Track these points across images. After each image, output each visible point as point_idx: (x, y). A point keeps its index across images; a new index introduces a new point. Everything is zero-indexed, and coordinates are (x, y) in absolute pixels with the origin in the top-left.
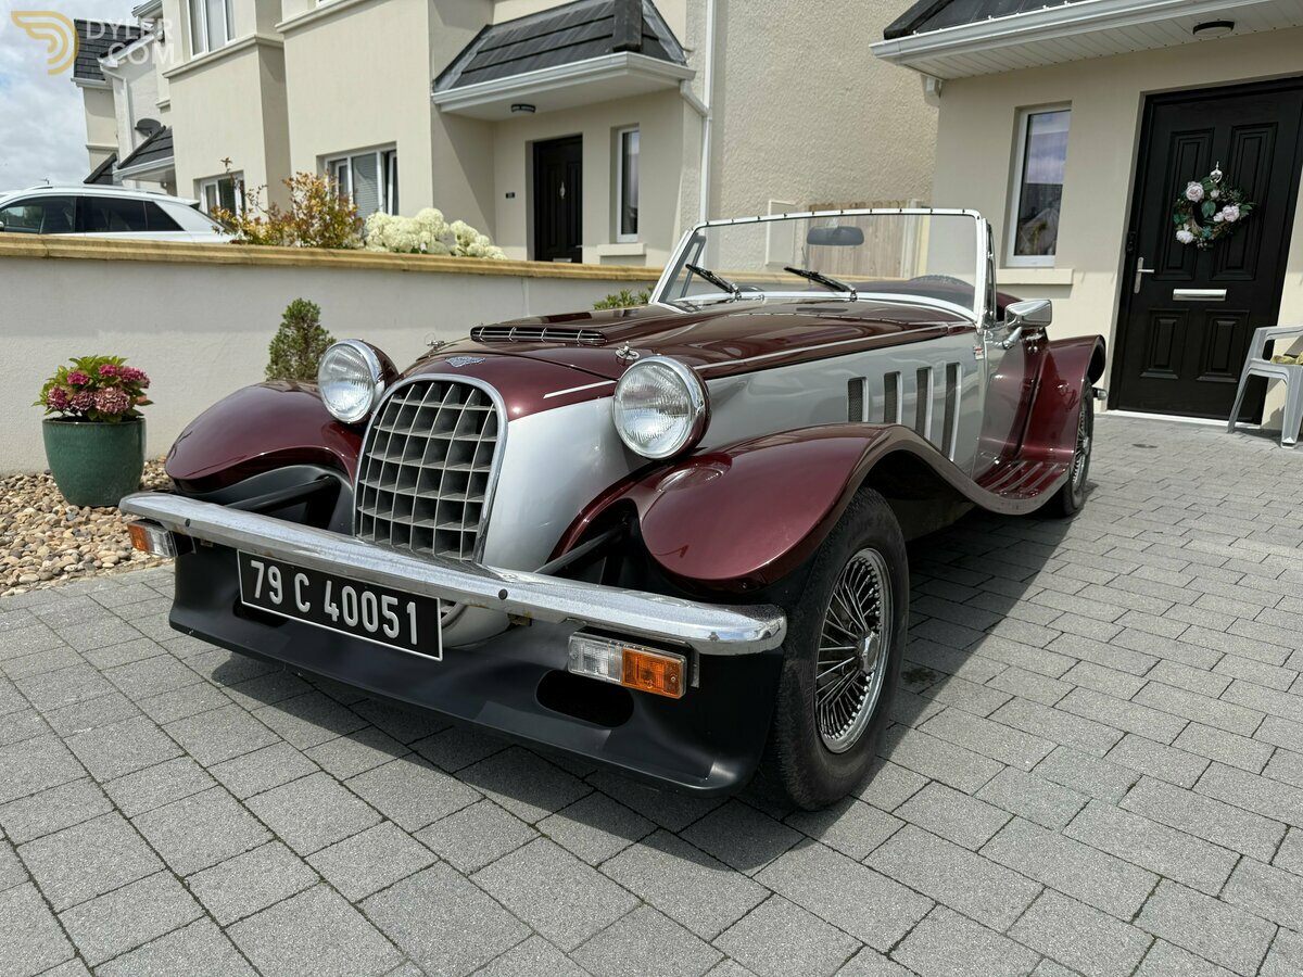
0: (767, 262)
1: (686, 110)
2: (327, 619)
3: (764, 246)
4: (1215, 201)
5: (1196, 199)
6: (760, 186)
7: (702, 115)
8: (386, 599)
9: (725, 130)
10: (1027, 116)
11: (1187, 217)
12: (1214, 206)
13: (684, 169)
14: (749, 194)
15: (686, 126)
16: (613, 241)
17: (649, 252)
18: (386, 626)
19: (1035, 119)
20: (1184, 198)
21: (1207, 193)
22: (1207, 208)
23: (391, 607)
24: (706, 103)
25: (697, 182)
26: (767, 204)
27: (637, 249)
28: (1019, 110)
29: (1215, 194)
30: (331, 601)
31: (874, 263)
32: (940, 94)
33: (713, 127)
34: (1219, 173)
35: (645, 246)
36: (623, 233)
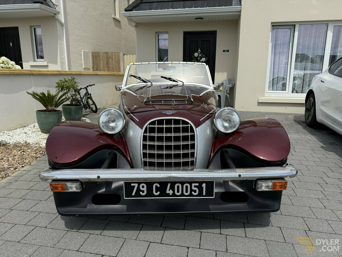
0: (84, 68)
1: (58, 23)
2: (168, 195)
3: (82, 63)
4: (200, 57)
5: (197, 56)
6: (79, 46)
7: (62, 25)
8: (193, 185)
9: (69, 30)
10: (158, 34)
11: (195, 60)
12: (200, 58)
13: (59, 41)
14: (77, 49)
15: (58, 28)
16: (34, 61)
17: (49, 64)
18: (193, 192)
19: (159, 35)
20: (194, 56)
21: (199, 55)
22: (199, 58)
23: (195, 186)
24: (63, 22)
25: (63, 44)
26: (82, 51)
27: (45, 64)
28: (156, 32)
29: (200, 55)
30: (170, 189)
31: (113, 68)
32: (136, 27)
33: (66, 29)
34: (200, 50)
35: (48, 63)
36: (37, 58)
